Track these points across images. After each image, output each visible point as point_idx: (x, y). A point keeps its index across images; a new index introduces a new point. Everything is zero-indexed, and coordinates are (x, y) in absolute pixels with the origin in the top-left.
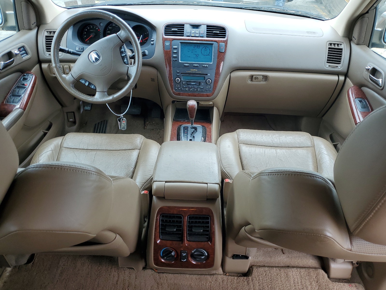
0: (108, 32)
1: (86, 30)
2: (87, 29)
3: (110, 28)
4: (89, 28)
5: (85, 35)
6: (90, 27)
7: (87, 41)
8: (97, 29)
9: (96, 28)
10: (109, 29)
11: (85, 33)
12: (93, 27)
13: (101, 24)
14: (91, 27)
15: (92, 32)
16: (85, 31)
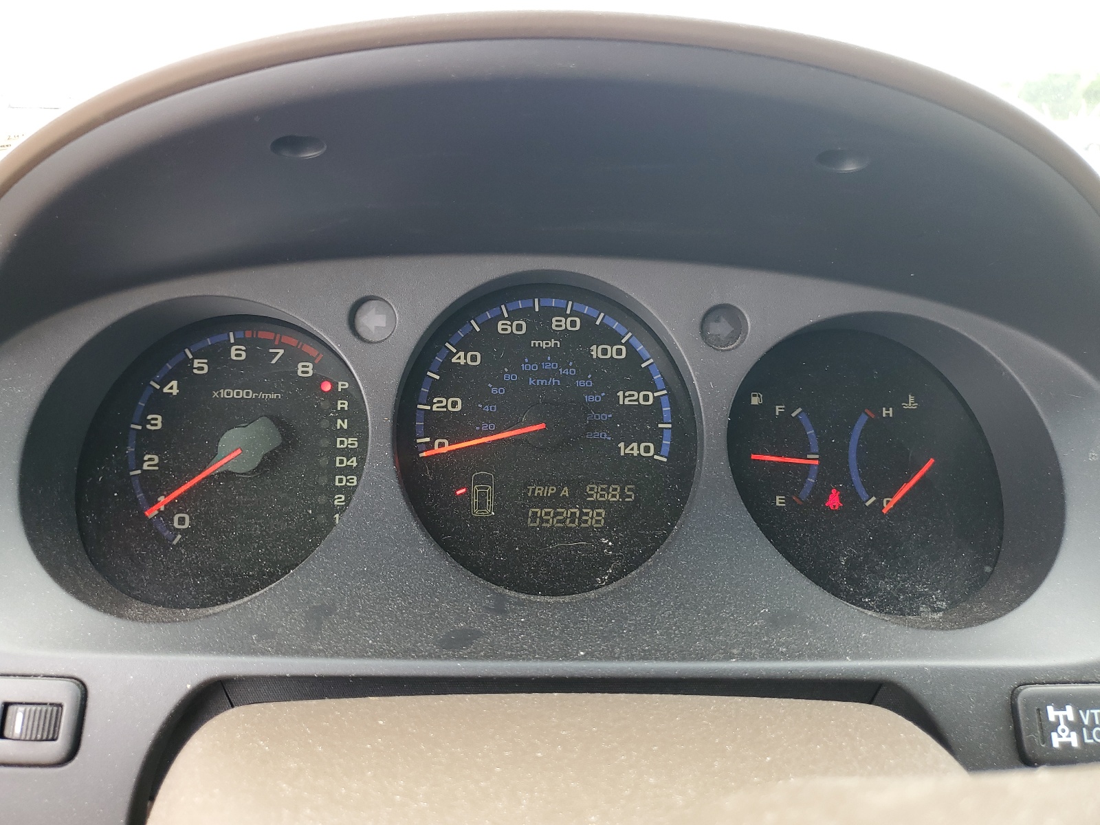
0: (440, 404)
1: (173, 388)
2: (183, 372)
3: (460, 358)
4: (201, 366)
5: (150, 442)
6: (217, 355)
7: (167, 514)
8: (305, 369)
9: (293, 356)
10: (448, 368)
11: (157, 422)
12: (257, 353)
13: (373, 321)
14: (237, 353)
15: (238, 415)
16: (160, 403)
